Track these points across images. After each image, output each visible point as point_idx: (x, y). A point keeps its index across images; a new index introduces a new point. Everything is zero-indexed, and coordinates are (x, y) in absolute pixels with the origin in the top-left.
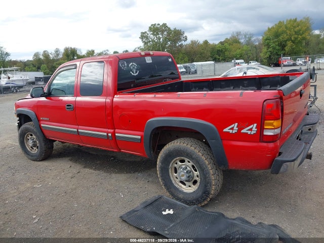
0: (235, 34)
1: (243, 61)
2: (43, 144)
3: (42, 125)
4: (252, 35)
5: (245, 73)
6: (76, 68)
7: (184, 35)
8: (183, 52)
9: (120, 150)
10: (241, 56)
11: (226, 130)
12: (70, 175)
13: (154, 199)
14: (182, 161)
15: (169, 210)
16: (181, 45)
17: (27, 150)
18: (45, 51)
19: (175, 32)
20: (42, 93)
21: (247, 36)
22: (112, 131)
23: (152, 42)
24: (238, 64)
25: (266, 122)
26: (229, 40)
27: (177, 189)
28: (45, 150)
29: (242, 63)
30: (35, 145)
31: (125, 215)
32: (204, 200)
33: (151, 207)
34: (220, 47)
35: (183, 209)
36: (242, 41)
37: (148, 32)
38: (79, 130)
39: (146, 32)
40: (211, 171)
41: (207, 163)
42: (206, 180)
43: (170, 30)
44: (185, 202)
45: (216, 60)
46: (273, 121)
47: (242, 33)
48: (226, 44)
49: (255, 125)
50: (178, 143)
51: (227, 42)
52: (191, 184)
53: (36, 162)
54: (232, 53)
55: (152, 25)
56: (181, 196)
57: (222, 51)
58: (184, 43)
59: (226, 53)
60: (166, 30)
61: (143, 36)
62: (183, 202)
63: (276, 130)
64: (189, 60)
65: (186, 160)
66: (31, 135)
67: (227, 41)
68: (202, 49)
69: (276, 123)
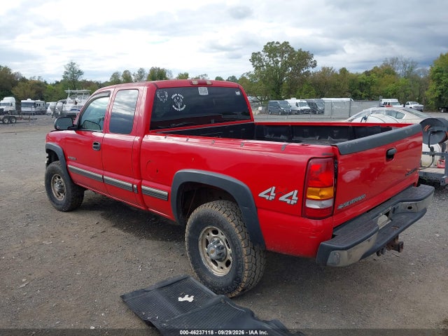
0: (389, 62)
1: (396, 100)
2: (70, 190)
3: (69, 166)
4: (414, 64)
5: (365, 119)
6: (109, 96)
7: (313, 60)
8: (310, 82)
9: (148, 208)
10: (395, 93)
11: (262, 195)
12: (92, 234)
13: (176, 279)
14: (215, 232)
15: (189, 297)
16: (307, 73)
17: (53, 195)
18: (125, 72)
19: (299, 55)
20: (71, 125)
21: (408, 65)
22: (138, 181)
23: (267, 67)
24: (389, 105)
25: (310, 189)
26: (378, 69)
27: (205, 269)
28: (73, 199)
29: (395, 103)
30: (61, 191)
31: (130, 295)
32: (235, 289)
33: (168, 289)
34: (364, 79)
35: (209, 297)
36: (399, 72)
37: (262, 53)
38: (105, 177)
39: (259, 53)
40: (244, 250)
41: (240, 238)
42: (237, 262)
43: (294, 51)
44: (213, 289)
45: (355, 97)
46: (319, 189)
47: (399, 60)
48: (373, 75)
49: (296, 192)
50: (210, 207)
51: (375, 72)
52: (223, 264)
53: (61, 212)
54: (380, 89)
55: (268, 43)
56: (209, 279)
57: (366, 84)
58: (311, 70)
59: (371, 87)
60: (287, 52)
61: (255, 58)
62: (210, 288)
63: (323, 202)
64: (318, 94)
65: (220, 231)
66: (59, 178)
67: (375, 70)
68: (339, 80)
69: (327, 192)
